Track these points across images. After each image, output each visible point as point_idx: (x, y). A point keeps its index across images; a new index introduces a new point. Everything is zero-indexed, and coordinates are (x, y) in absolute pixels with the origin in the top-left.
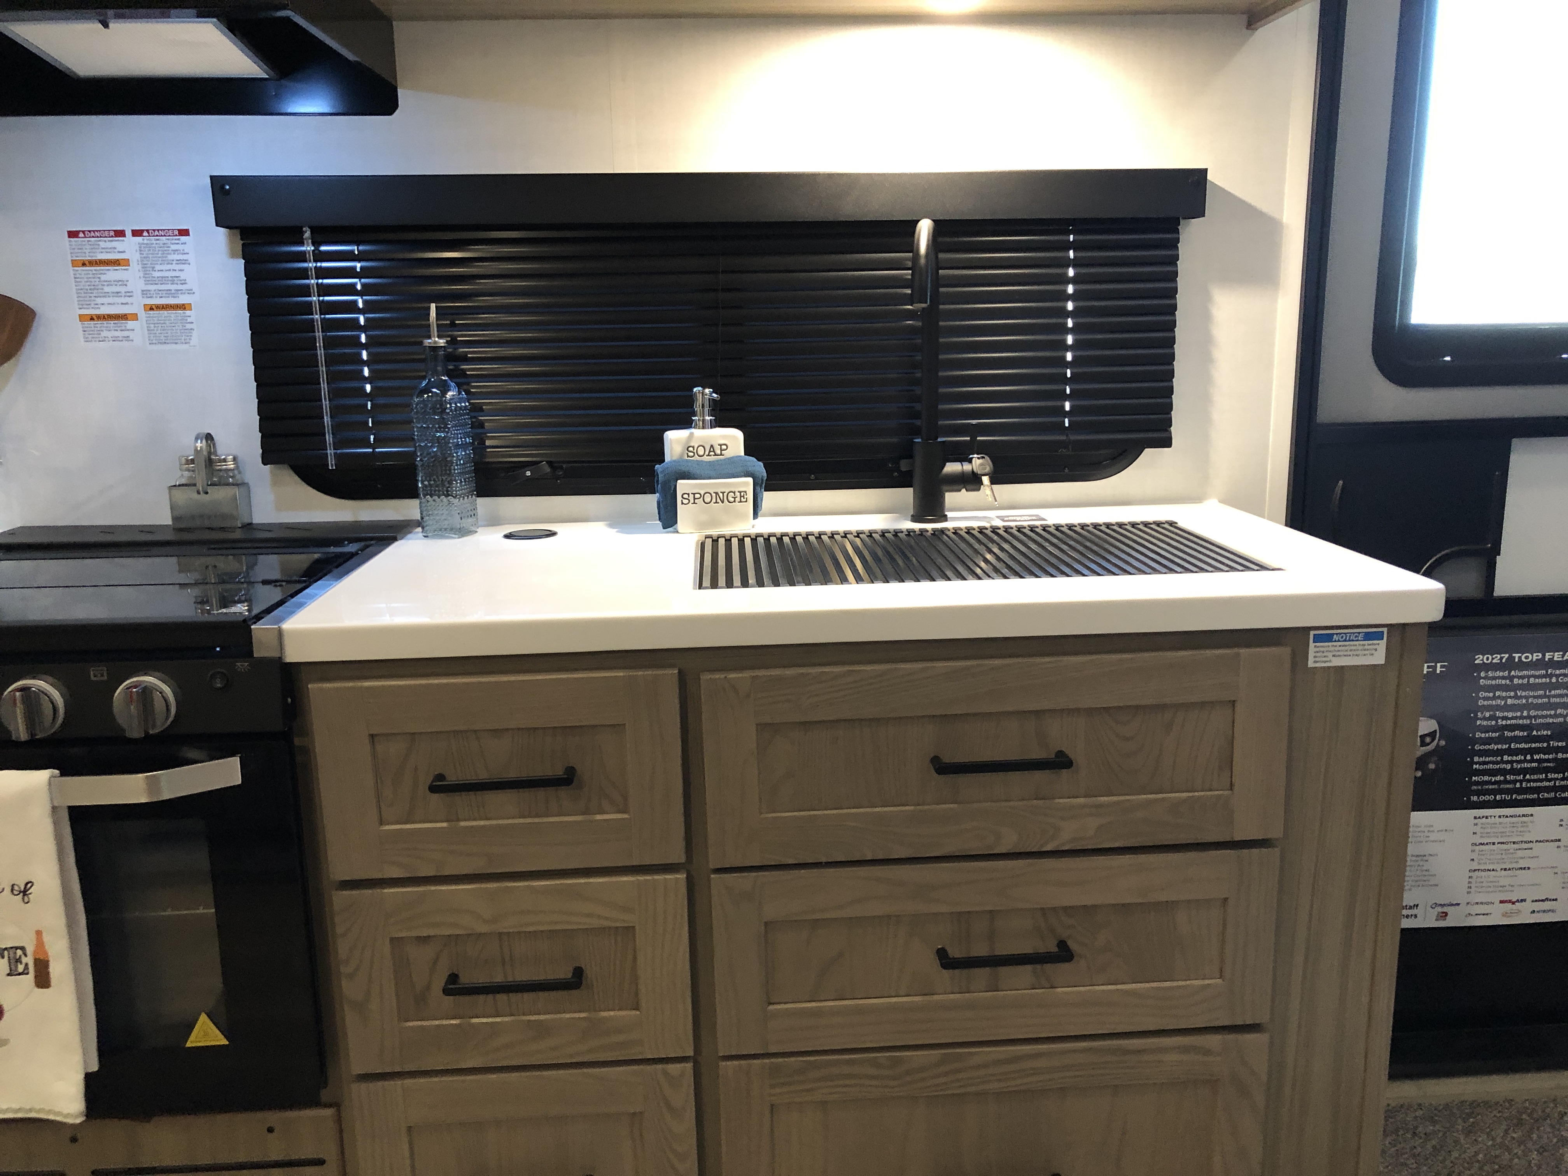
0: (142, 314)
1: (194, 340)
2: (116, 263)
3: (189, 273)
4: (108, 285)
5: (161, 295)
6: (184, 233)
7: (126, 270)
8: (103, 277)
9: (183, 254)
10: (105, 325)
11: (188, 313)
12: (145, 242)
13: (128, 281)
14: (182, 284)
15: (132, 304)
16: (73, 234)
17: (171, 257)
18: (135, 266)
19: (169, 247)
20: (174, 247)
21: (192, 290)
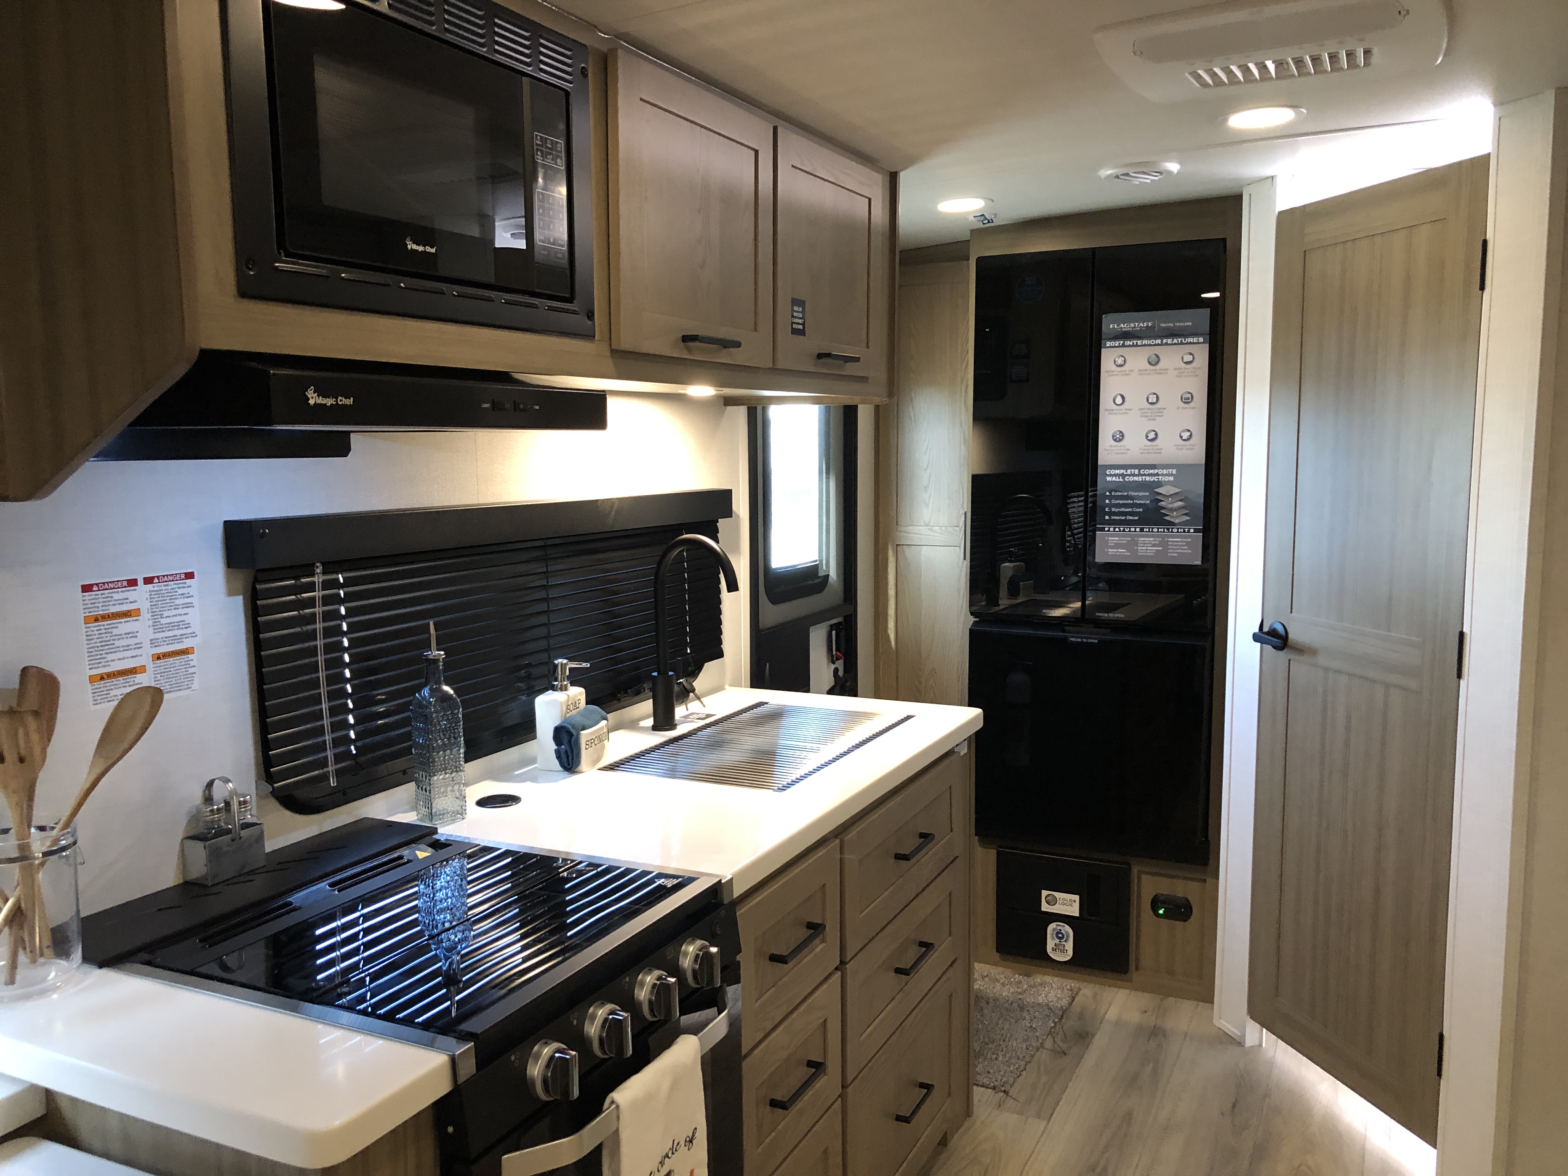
0: (150, 666)
1: (196, 685)
2: (126, 614)
3: (194, 617)
4: (118, 639)
5: (167, 642)
6: (190, 576)
7: (136, 620)
8: (115, 632)
9: (187, 597)
10: (115, 683)
11: (191, 656)
12: (156, 589)
13: (137, 632)
14: (186, 628)
15: (141, 655)
16: (86, 588)
17: (177, 602)
18: (146, 615)
19: (177, 592)
20: (180, 591)
21: (194, 633)
